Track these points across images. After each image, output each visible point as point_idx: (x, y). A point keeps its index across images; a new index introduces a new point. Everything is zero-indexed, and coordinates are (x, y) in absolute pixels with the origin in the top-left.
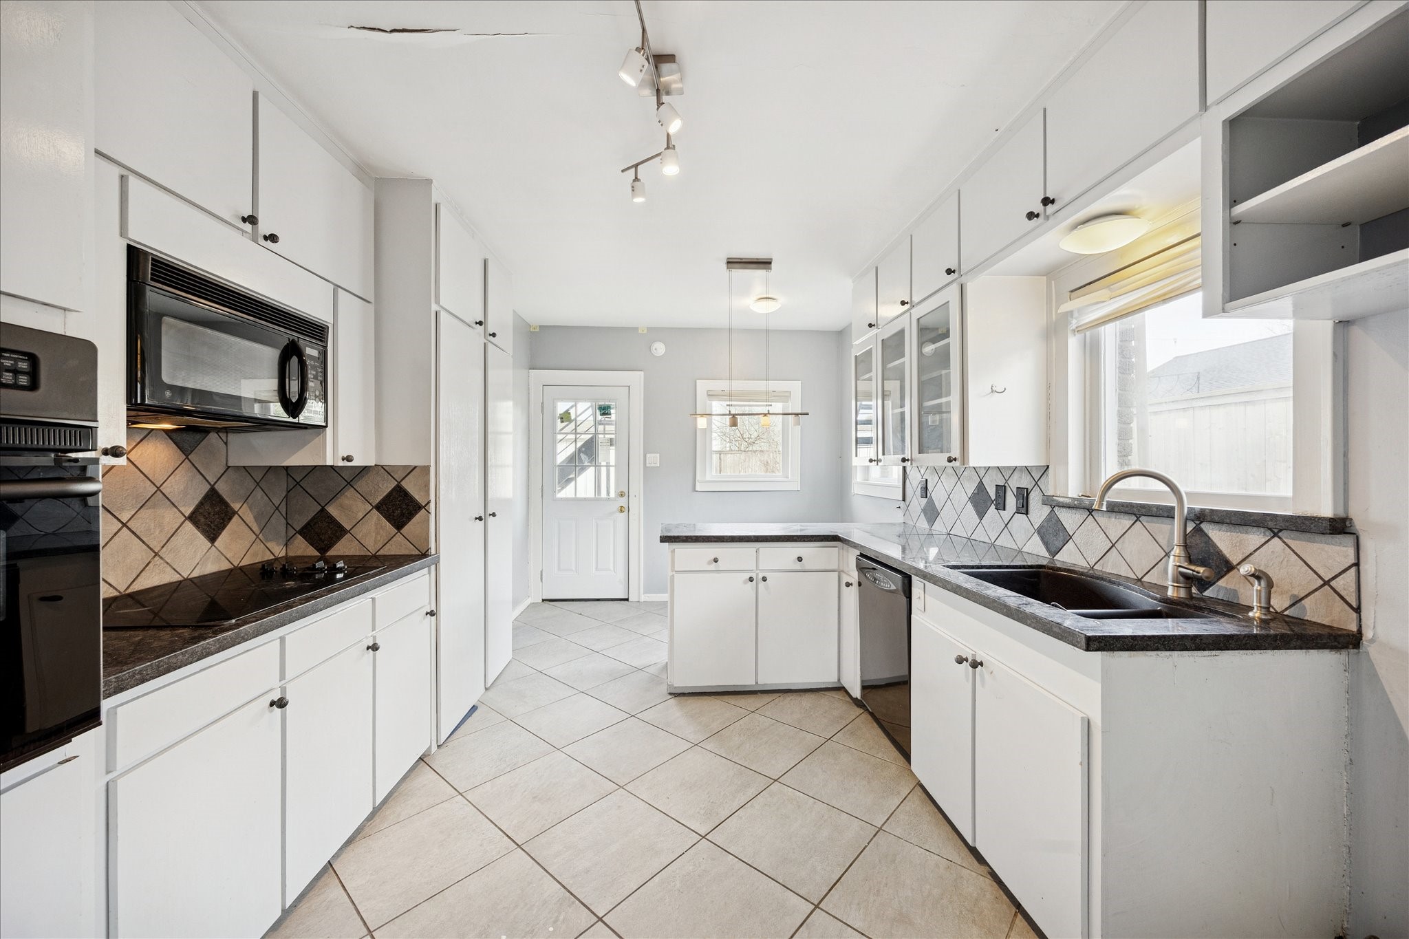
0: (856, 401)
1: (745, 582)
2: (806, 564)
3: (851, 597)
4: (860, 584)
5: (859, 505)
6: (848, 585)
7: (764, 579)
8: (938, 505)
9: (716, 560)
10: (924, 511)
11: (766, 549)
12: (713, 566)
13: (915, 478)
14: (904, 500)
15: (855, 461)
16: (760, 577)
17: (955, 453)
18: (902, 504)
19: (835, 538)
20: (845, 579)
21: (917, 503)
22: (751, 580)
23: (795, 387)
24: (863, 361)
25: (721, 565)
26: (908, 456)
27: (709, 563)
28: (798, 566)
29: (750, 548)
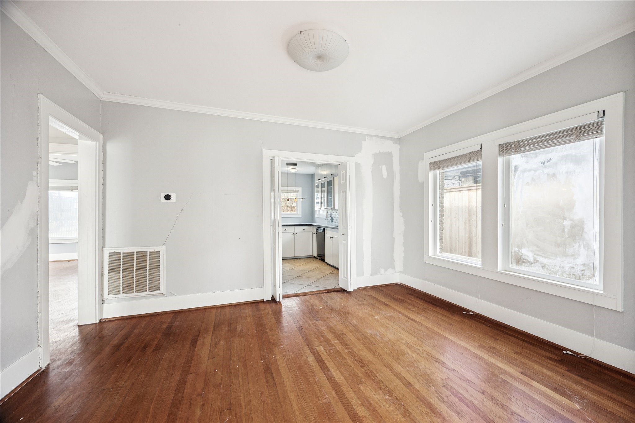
0: (316, 193)
1: (292, 235)
2: (305, 230)
3: (315, 236)
4: (317, 234)
5: (317, 220)
6: (314, 234)
7: (296, 234)
8: (333, 218)
9: (286, 230)
10: (331, 220)
11: (297, 228)
12: (285, 231)
13: (329, 214)
14: (327, 218)
15: (316, 209)
16: (295, 233)
17: (333, 207)
18: (327, 219)
19: (311, 225)
20: (314, 233)
21: (329, 218)
22: (293, 234)
23: (300, 189)
24: (317, 186)
25: (287, 231)
26: (326, 208)
27: (284, 231)
28: (303, 231)
29: (293, 227)
